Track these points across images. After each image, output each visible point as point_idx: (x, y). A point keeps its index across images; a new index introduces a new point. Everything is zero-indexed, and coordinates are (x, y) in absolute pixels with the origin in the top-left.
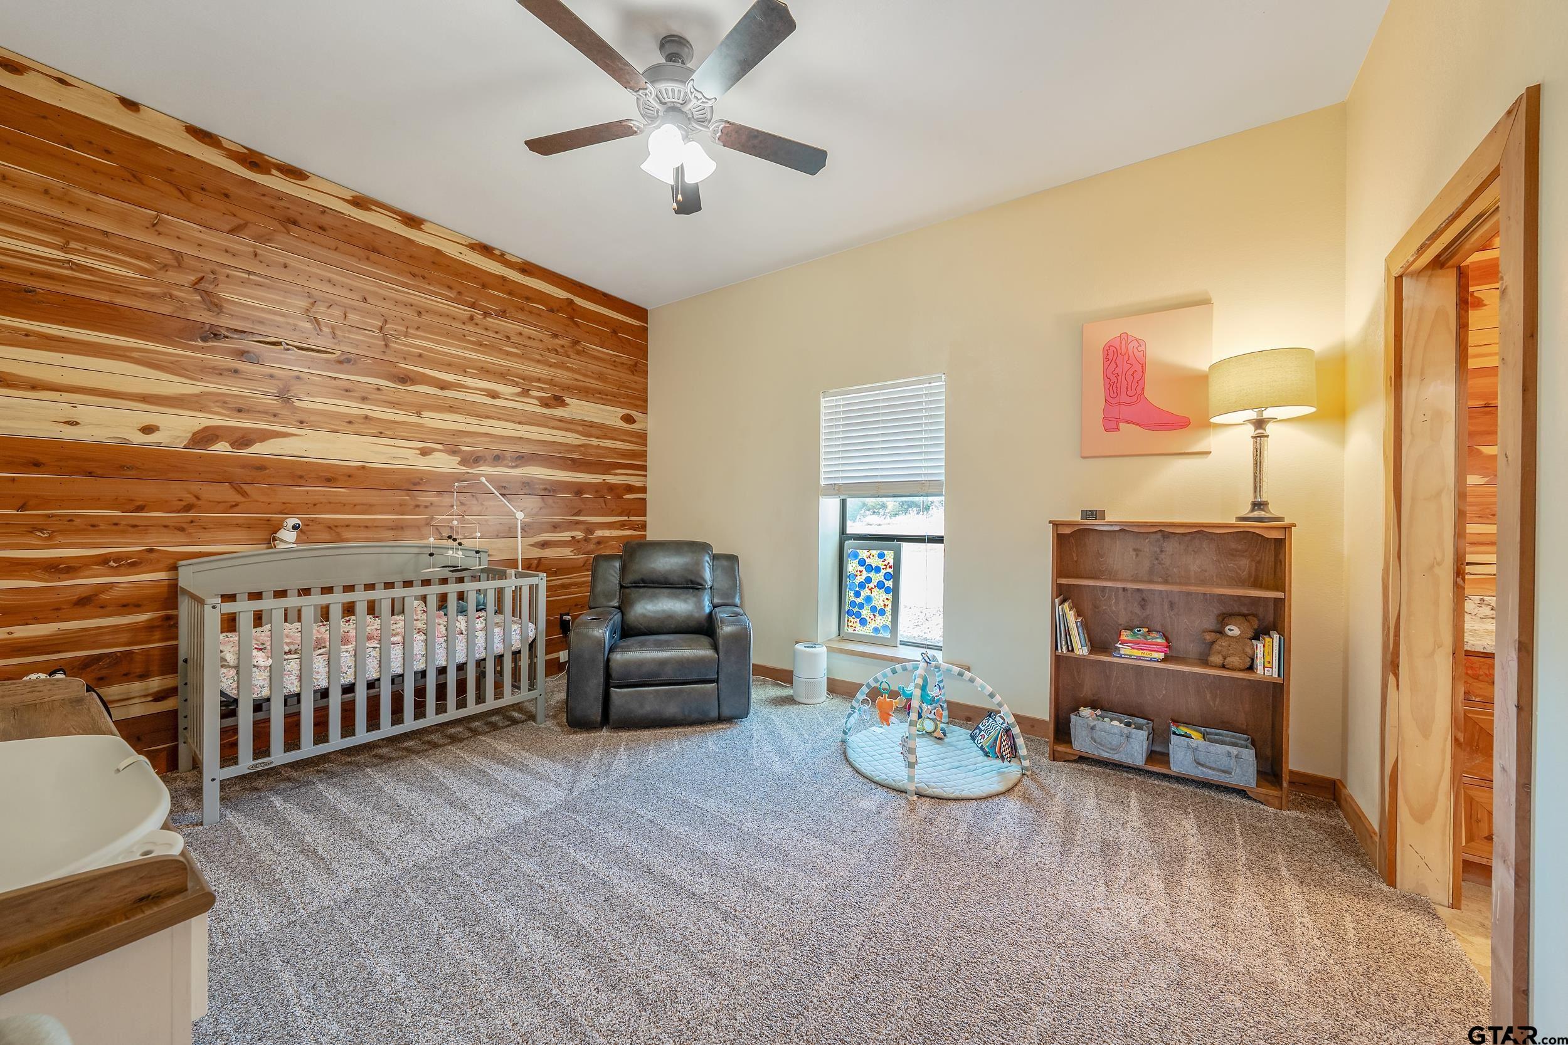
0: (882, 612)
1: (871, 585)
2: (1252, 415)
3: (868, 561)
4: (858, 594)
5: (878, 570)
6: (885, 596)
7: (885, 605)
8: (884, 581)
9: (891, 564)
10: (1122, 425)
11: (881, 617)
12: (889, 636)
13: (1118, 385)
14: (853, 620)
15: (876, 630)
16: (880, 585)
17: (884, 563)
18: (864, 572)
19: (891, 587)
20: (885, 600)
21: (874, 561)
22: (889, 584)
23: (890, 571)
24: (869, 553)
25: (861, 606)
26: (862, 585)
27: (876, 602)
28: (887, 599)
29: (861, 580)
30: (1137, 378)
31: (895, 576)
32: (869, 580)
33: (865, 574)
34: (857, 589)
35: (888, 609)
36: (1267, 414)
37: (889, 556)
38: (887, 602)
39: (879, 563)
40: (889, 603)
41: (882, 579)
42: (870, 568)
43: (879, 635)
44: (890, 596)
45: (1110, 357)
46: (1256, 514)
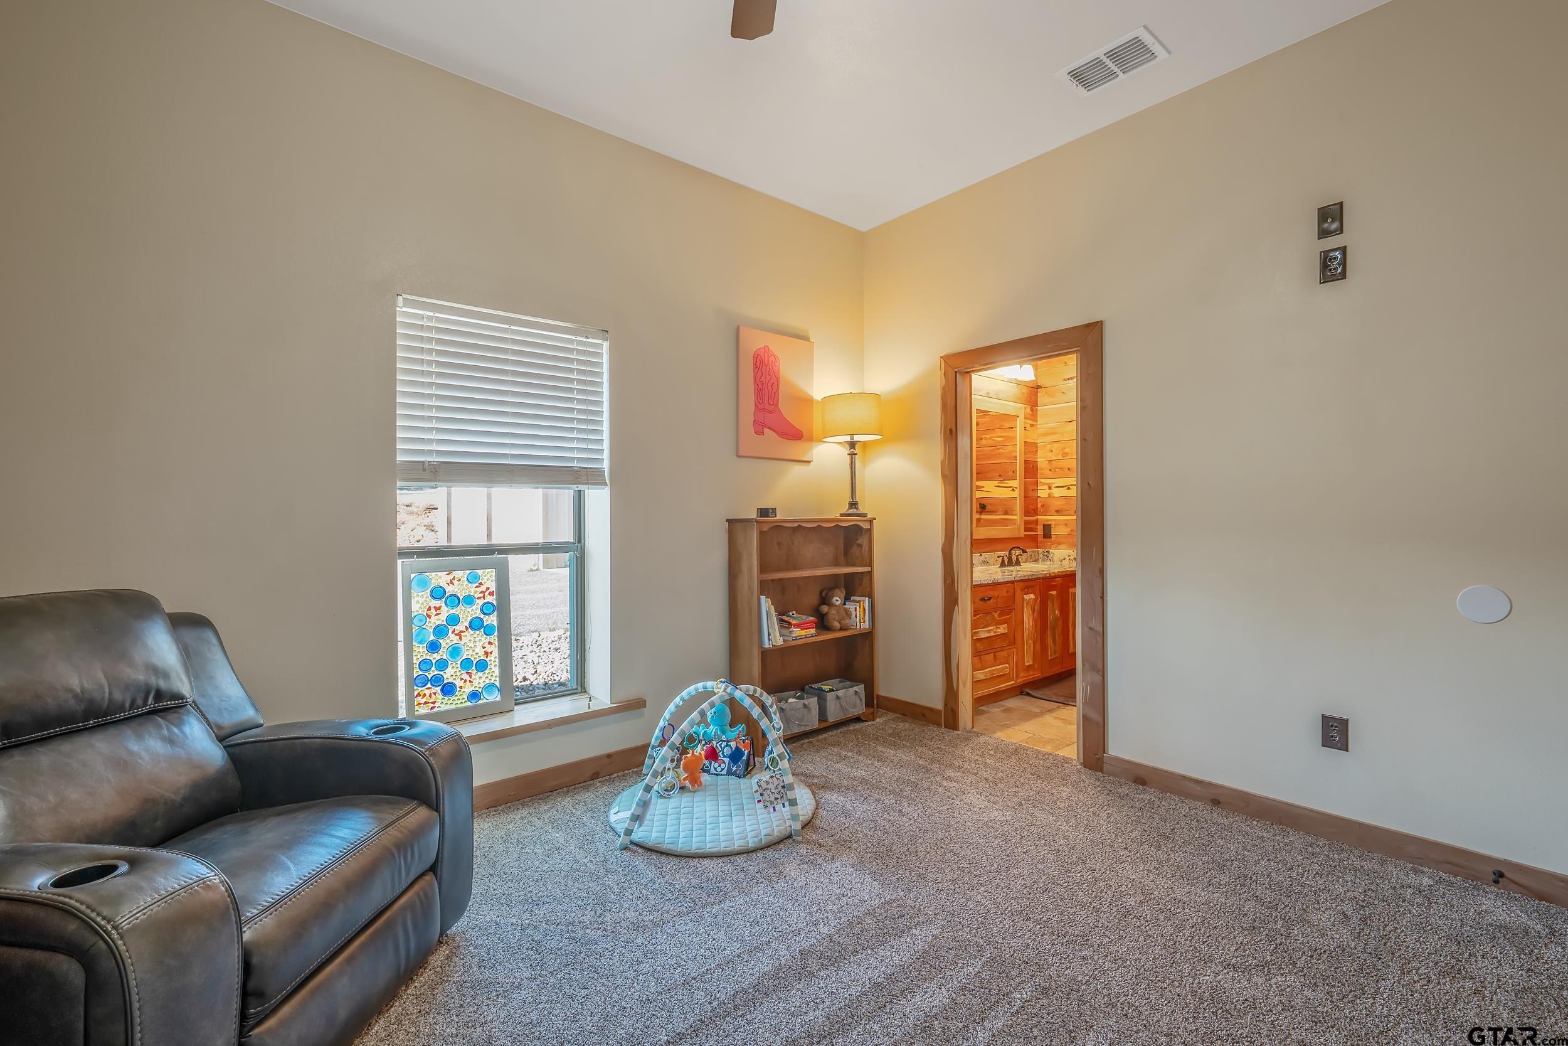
0: (482, 666)
1: (458, 628)
2: (848, 438)
3: (450, 590)
4: (434, 647)
5: (469, 600)
6: (485, 640)
7: (486, 654)
8: (482, 616)
9: (493, 588)
10: (766, 430)
11: (480, 674)
12: (498, 699)
13: (763, 392)
14: (427, 692)
15: (474, 696)
16: (475, 625)
17: (480, 589)
18: (444, 608)
19: (495, 623)
20: (486, 645)
21: (461, 587)
22: (492, 620)
23: (492, 599)
24: (451, 577)
25: (442, 664)
26: (440, 631)
27: (470, 652)
28: (490, 643)
29: (438, 623)
30: (774, 390)
31: (502, 607)
32: (453, 620)
33: (445, 612)
34: (432, 638)
35: (494, 660)
36: (856, 438)
37: (489, 579)
38: (489, 649)
39: (472, 590)
40: (495, 650)
41: (478, 613)
42: (455, 600)
43: (480, 702)
44: (494, 638)
45: (758, 364)
46: (852, 511)
